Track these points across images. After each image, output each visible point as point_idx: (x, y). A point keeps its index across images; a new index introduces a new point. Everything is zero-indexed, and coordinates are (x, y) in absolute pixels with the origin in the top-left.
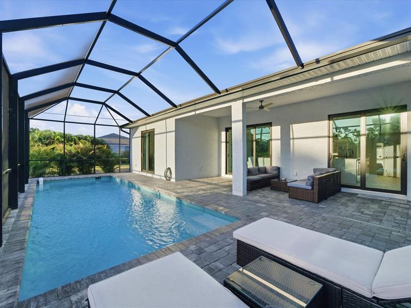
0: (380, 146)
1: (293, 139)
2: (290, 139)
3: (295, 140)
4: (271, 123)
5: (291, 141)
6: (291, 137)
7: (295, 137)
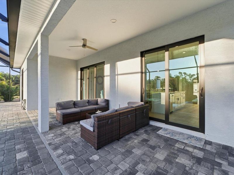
0: (196, 82)
1: (118, 75)
2: (115, 75)
3: (119, 76)
4: (104, 62)
5: (116, 77)
6: (116, 73)
7: (119, 73)
